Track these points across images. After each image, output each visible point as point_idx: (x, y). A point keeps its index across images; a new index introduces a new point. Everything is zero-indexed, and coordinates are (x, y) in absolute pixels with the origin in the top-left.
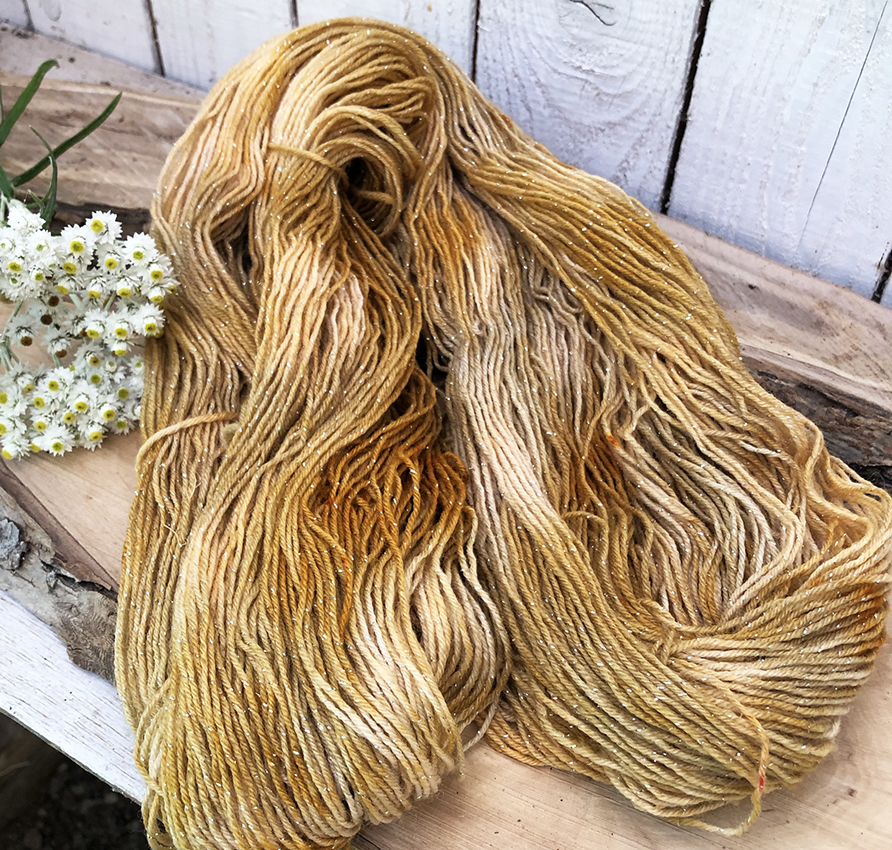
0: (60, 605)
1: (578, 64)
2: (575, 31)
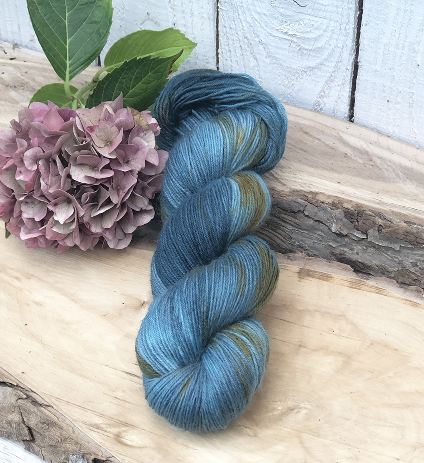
1: (285, 31)
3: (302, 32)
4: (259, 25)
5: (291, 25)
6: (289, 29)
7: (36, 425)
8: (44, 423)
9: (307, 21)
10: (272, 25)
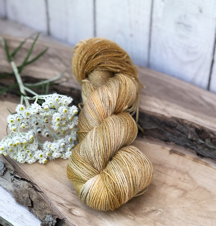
0: (14, 185)
7: (35, 200)
8: (38, 199)
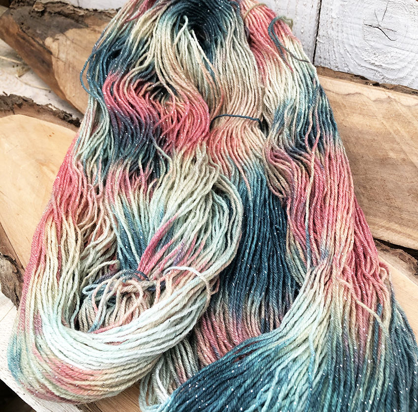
1: (373, 62)
2: (372, 44)
3: (388, 64)
4: (350, 57)
5: (379, 57)
6: (376, 61)
9: (394, 54)
10: (361, 57)
